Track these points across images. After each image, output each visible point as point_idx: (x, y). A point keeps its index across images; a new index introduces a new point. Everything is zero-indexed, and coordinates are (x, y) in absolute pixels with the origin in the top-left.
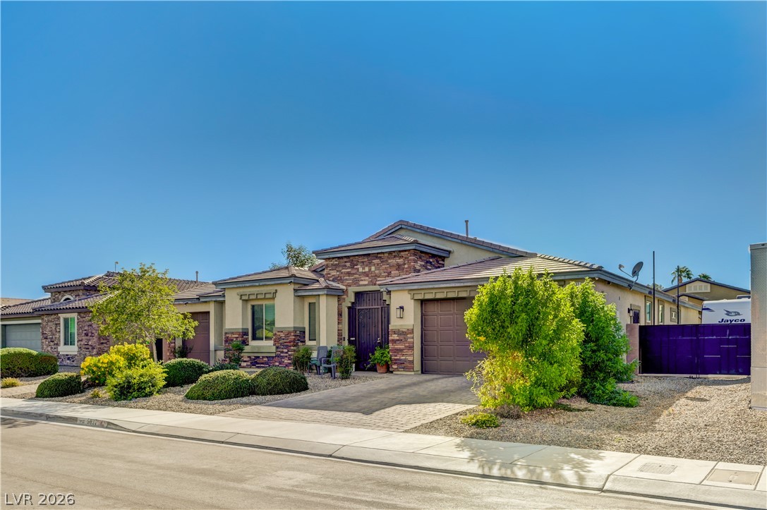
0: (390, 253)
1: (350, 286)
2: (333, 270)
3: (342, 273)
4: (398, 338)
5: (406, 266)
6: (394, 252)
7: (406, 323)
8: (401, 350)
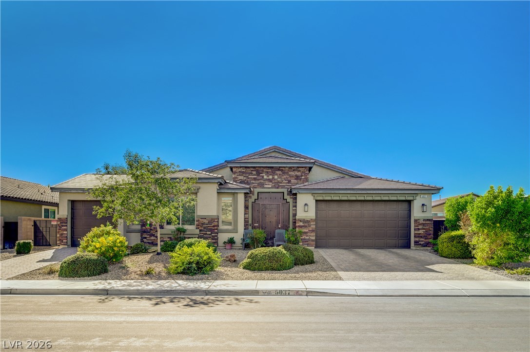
0: (290, 168)
1: (256, 188)
2: (240, 175)
3: (248, 178)
4: (303, 225)
5: (303, 177)
6: (293, 167)
7: (309, 215)
8: (305, 233)
